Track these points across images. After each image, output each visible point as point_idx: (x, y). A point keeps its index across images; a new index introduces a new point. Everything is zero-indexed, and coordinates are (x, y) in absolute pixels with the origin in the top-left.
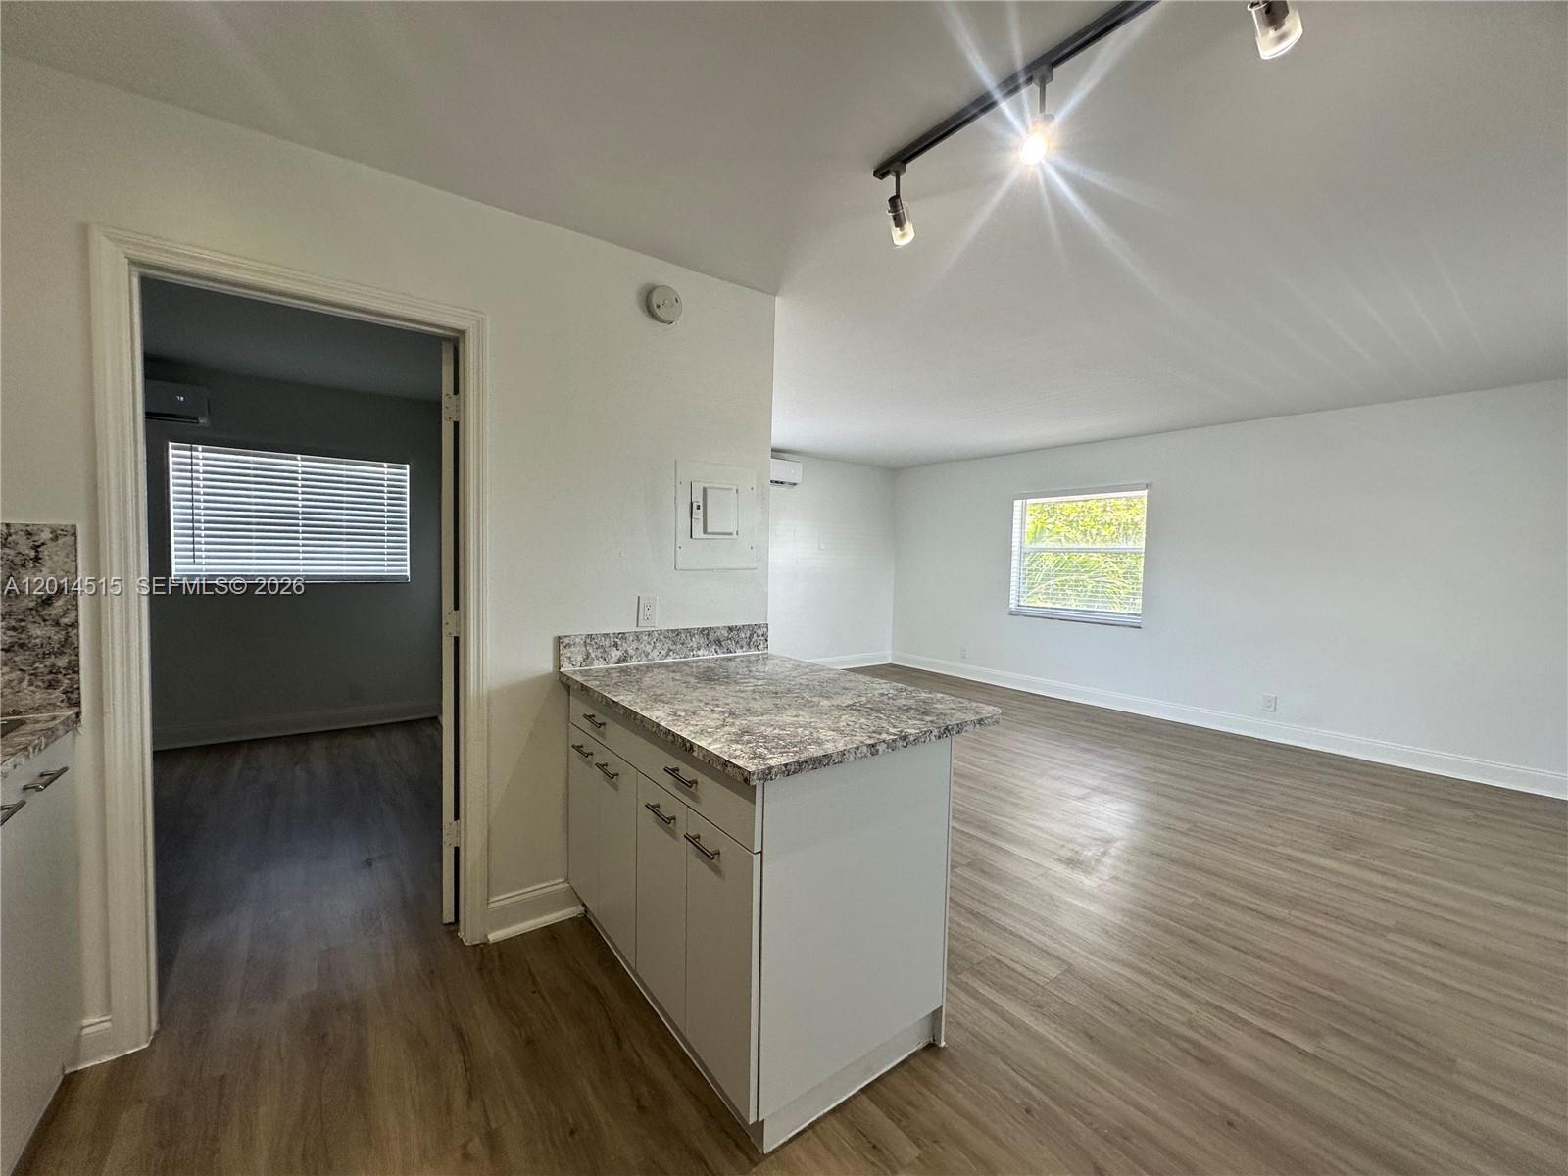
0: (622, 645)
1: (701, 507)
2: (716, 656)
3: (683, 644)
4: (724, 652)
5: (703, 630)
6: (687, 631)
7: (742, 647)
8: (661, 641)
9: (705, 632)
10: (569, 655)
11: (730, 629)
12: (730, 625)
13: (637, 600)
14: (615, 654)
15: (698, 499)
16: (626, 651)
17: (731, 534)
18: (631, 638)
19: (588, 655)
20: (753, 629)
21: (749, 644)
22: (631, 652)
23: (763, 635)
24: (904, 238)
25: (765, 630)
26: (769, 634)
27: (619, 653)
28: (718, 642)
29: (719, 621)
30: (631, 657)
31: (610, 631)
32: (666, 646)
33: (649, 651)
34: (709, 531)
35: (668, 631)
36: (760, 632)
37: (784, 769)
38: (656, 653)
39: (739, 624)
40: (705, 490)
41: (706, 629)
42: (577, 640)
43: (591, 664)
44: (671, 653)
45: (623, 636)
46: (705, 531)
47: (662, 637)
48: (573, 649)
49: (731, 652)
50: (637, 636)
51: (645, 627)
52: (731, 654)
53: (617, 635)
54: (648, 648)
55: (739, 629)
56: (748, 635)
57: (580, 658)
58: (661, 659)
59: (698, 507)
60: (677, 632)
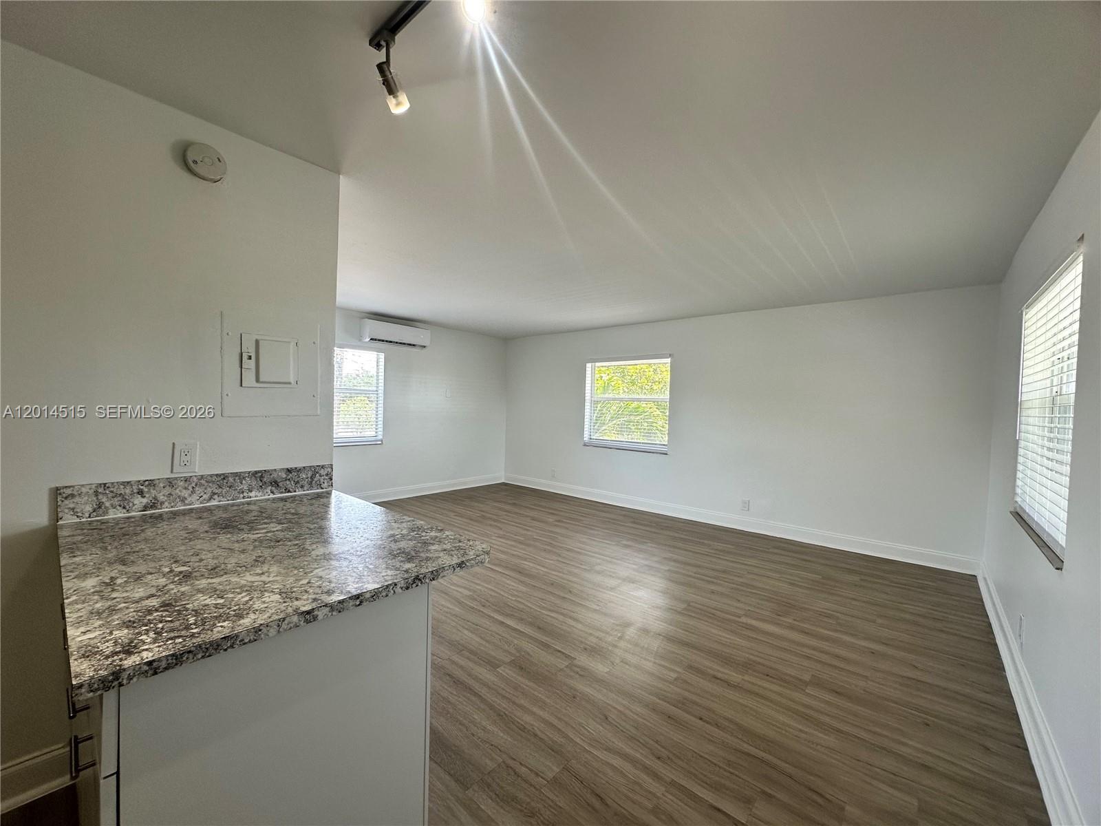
0: (148, 492)
1: (253, 357)
2: (272, 496)
3: (230, 487)
4: (282, 493)
5: (256, 472)
6: (236, 474)
7: (302, 487)
8: (201, 485)
9: (259, 476)
10: (72, 506)
11: (289, 471)
12: (289, 466)
13: (172, 446)
14: (139, 501)
15: (249, 348)
16: (155, 498)
17: (290, 383)
18: (162, 485)
19: (100, 505)
20: (315, 470)
21: (311, 483)
22: (161, 498)
23: (327, 475)
24: (400, 106)
25: (329, 470)
26: (334, 473)
27: (145, 501)
28: (275, 484)
29: (275, 462)
30: (162, 503)
31: (133, 478)
32: (209, 490)
33: (186, 495)
34: (261, 380)
35: (211, 476)
36: (322, 472)
37: (146, 668)
38: (195, 497)
39: (300, 465)
40: (257, 342)
41: (259, 472)
42: (84, 490)
43: (105, 513)
44: (216, 497)
45: (151, 483)
46: (258, 380)
47: (203, 482)
48: (77, 499)
49: (289, 491)
50: (170, 483)
51: (180, 472)
52: (290, 494)
53: (143, 483)
54: (185, 493)
55: (298, 470)
56: (309, 475)
57: (89, 508)
58: (201, 503)
59: (250, 358)
60: (224, 477)
